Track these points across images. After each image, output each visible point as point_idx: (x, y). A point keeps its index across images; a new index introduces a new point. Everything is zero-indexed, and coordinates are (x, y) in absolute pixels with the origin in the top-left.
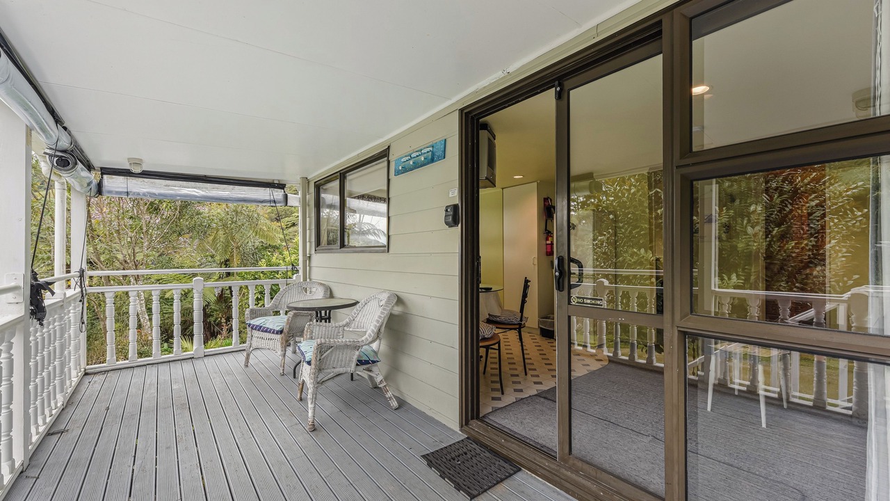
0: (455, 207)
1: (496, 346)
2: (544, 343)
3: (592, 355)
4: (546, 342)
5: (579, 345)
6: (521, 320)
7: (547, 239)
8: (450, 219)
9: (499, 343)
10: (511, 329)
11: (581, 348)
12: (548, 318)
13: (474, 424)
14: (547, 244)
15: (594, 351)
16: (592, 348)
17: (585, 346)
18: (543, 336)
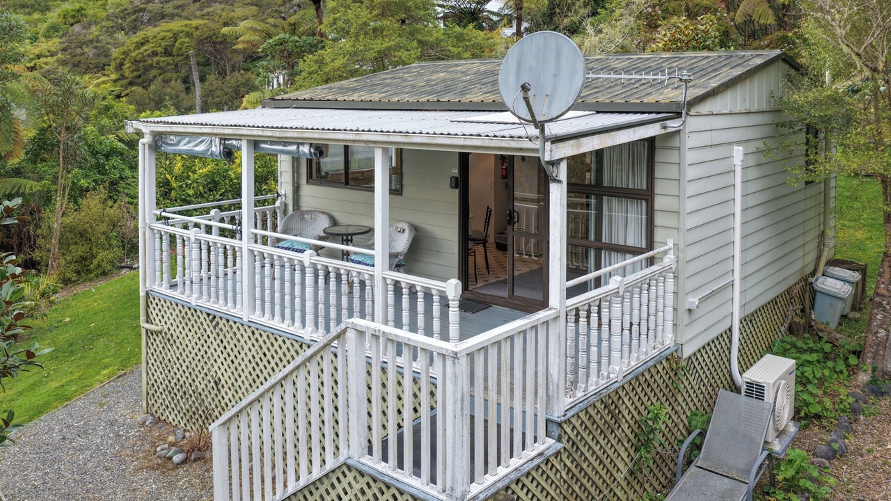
0: (457, 179)
1: (473, 254)
2: (500, 254)
3: (535, 261)
4: (501, 253)
5: (526, 255)
6: (486, 237)
7: (503, 165)
8: (454, 185)
9: (475, 252)
10: (479, 243)
11: (527, 257)
12: (504, 234)
13: (466, 292)
14: (502, 169)
15: (536, 258)
16: (535, 256)
17: (530, 255)
18: (498, 249)
